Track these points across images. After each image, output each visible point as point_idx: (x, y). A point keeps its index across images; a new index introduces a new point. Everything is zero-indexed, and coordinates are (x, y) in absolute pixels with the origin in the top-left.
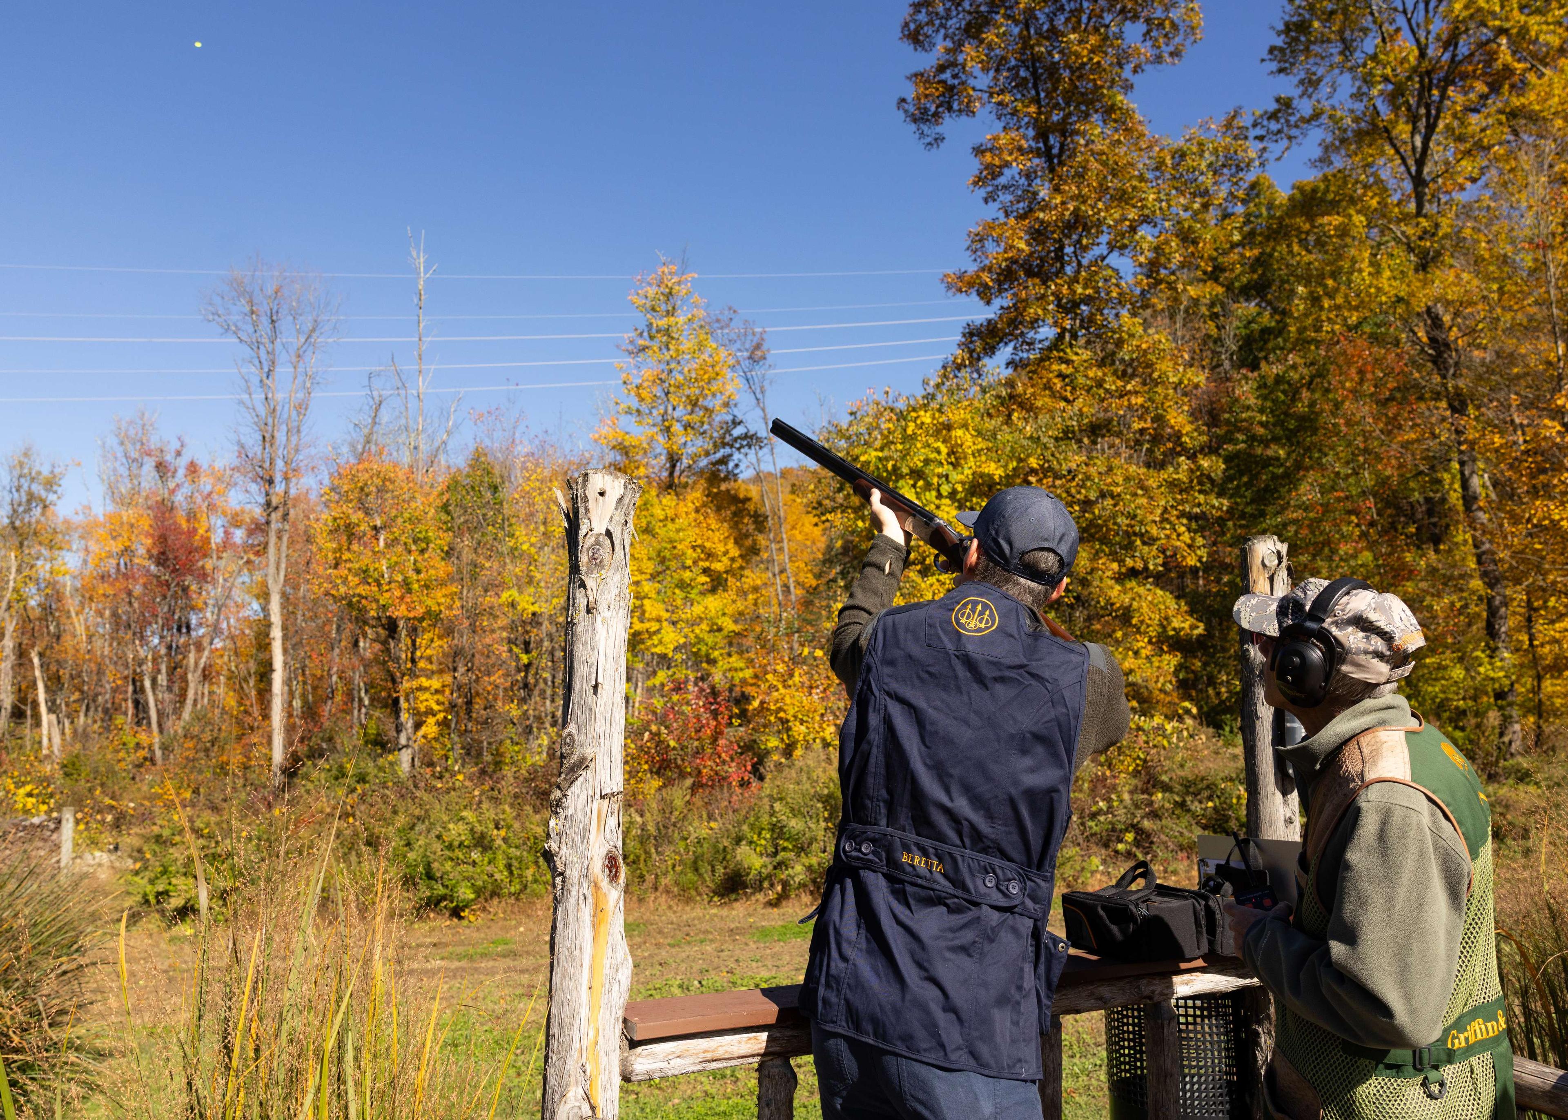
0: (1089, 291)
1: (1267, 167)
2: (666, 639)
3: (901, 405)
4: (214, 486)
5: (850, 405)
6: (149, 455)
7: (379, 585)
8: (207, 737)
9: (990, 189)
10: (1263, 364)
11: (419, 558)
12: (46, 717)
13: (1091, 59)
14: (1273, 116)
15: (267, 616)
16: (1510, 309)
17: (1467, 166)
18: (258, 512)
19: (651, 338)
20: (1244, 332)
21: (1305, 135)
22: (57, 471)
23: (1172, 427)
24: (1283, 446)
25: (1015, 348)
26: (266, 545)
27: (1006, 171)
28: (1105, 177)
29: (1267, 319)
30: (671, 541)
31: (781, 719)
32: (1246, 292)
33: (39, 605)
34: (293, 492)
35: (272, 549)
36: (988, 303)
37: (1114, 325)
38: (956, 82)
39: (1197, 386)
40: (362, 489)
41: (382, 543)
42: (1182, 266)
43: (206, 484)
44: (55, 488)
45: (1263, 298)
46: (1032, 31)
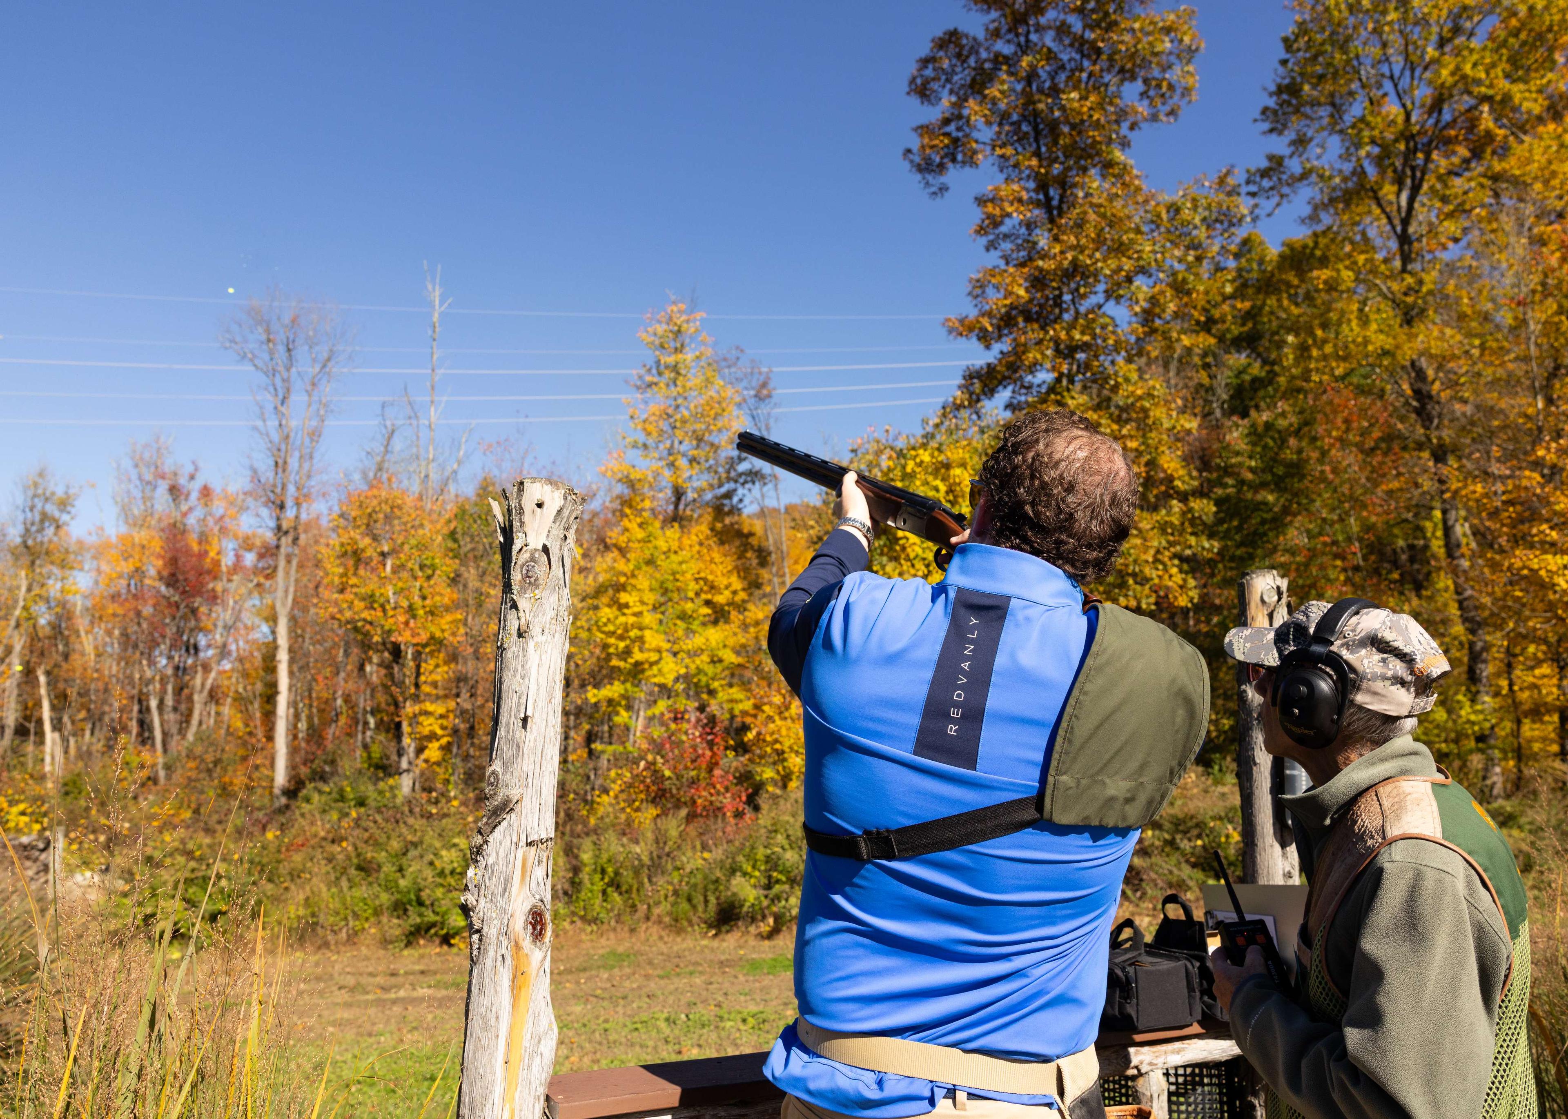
0: (1086, 338)
1: (1259, 223)
2: (665, 670)
3: (900, 444)
4: (226, 509)
5: (850, 443)
6: (163, 477)
7: (384, 610)
8: (209, 758)
9: (991, 237)
10: (1253, 413)
11: (425, 585)
12: (50, 736)
13: (1091, 116)
14: (1265, 173)
15: (275, 640)
16: (1491, 364)
17: (1451, 227)
18: (269, 536)
19: (660, 374)
20: (1235, 381)
21: (1295, 192)
22: (72, 491)
23: (1165, 471)
24: (1272, 492)
25: (1014, 392)
26: (275, 569)
27: (1007, 221)
28: (1102, 229)
29: (1257, 369)
30: (674, 574)
31: (776, 750)
32: (1236, 344)
33: (49, 623)
34: (304, 516)
35: (280, 573)
36: (988, 347)
37: (1111, 370)
38: (960, 134)
39: (1189, 432)
40: (370, 515)
41: (388, 568)
42: (1176, 315)
43: (219, 508)
44: (69, 508)
45: (1254, 350)
46: (1034, 87)
